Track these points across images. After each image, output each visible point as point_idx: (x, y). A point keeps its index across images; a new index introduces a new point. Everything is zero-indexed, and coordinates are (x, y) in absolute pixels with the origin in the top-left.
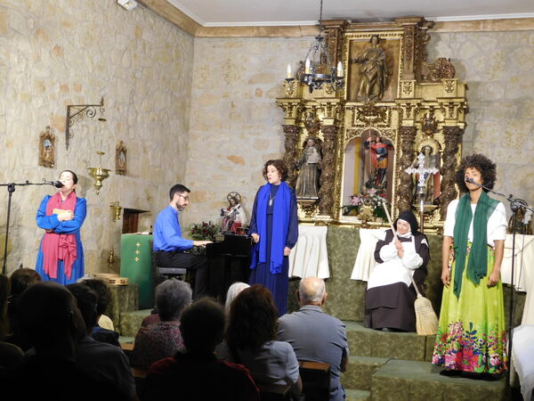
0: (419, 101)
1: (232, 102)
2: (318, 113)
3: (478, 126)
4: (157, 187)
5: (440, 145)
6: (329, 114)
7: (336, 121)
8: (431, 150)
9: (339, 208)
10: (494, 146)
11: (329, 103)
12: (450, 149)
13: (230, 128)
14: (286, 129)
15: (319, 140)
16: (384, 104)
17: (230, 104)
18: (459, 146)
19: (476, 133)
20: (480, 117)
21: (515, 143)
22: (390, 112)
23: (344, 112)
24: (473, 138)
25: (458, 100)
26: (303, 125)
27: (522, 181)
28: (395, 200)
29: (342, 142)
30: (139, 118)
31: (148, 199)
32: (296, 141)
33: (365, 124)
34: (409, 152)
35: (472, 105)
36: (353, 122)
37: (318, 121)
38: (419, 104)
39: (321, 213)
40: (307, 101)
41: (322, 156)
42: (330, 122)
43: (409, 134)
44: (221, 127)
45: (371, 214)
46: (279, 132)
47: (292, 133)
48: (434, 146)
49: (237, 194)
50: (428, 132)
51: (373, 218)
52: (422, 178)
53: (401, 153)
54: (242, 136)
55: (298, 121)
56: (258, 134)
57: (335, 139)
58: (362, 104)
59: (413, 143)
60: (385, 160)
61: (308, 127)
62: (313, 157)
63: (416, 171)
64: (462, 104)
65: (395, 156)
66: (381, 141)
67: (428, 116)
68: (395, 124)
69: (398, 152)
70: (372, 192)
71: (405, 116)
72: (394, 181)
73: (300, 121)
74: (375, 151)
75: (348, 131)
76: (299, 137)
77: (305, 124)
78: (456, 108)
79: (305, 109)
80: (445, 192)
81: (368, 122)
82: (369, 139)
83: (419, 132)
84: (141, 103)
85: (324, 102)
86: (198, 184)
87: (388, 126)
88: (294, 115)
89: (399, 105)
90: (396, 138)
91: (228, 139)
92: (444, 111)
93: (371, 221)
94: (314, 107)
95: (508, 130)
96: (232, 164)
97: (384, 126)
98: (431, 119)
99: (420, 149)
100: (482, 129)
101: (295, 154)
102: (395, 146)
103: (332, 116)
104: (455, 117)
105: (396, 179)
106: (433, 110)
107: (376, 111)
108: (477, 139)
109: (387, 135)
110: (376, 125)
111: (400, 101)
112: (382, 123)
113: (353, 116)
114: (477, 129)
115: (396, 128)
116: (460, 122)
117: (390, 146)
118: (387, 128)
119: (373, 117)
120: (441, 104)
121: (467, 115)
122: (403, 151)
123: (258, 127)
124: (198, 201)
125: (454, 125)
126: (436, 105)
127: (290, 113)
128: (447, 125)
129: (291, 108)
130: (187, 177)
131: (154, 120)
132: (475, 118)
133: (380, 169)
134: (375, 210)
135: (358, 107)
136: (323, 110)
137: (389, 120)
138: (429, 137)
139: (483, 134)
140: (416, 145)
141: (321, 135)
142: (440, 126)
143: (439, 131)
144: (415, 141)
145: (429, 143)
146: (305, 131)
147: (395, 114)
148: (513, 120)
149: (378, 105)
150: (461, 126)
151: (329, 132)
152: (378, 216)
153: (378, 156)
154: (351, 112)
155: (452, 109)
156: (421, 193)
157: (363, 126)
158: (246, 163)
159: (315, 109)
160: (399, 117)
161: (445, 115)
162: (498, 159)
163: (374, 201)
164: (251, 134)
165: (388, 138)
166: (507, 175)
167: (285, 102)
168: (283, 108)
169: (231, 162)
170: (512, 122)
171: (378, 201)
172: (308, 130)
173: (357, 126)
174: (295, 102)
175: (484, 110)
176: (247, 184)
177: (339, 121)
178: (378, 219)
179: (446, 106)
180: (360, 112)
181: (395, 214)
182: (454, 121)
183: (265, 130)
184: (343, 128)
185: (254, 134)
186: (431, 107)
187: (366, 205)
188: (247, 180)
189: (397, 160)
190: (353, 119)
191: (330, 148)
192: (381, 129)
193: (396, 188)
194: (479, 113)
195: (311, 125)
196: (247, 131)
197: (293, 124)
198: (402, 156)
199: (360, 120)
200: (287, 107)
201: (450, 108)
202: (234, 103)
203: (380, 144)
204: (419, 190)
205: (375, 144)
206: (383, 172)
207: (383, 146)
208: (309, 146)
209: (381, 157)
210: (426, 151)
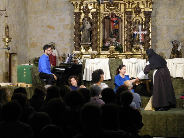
1: (47, 1)
2: (88, 6)
3: (157, 9)
4: (18, 42)
5: (142, 19)
6: (94, 7)
8: (139, 21)
9: (100, 48)
10: (164, 18)
11: (94, 2)
12: (147, 20)
13: (47, 12)
14: (75, 14)
16: (117, 2)
17: (46, 2)
18: (151, 19)
19: (156, 13)
20: (158, 6)
21: (173, 16)
22: (120, 5)
23: (100, 5)
24: (156, 15)
26: (82, 11)
27: (176, 32)
28: (124, 43)
29: (100, 18)
30: (11, 12)
31: (16, 48)
32: (79, 18)
33: (109, 10)
34: (130, 22)
36: (104, 10)
37: (89, 9)
38: (133, 2)
39: (93, 50)
41: (92, 25)
42: (95, 10)
43: (129, 14)
44: (43, 13)
45: (114, 50)
46: (70, 14)
47: (78, 15)
48: (140, 19)
49: (53, 43)
50: (137, 13)
51: (115, 51)
52: (140, 35)
53: (126, 23)
54: (53, 16)
55: (80, 10)
56: (60, 15)
57: (97, 18)
58: (107, 2)
59: (131, 18)
61: (84, 12)
64: (151, 1)
65: (123, 24)
67: (137, 7)
68: (122, 10)
69: (125, 22)
70: (114, 40)
71: (127, 7)
72: (123, 35)
75: (102, 13)
77: (83, 11)
78: (149, 3)
79: (83, 4)
80: (146, 39)
81: (111, 10)
83: (133, 13)
84: (11, 5)
85: (92, 1)
86: (33, 39)
87: (120, 11)
88: (78, 7)
89: (125, 2)
90: (123, 16)
91: (46, 18)
92: (144, 4)
93: (114, 52)
94: (86, 3)
95: (170, 11)
96: (49, 29)
97: (118, 11)
98: (139, 7)
99: (134, 21)
100: (159, 11)
102: (123, 20)
103: (96, 7)
104: (149, 7)
105: (124, 34)
106: (138, 3)
107: (114, 5)
108: (157, 15)
110: (114, 11)
112: (117, 10)
113: (104, 7)
114: (157, 11)
115: (123, 12)
116: (150, 9)
118: (119, 12)
119: (113, 7)
120: (143, 1)
121: (153, 5)
123: (60, 12)
124: (34, 47)
125: (148, 10)
126: (140, 2)
127: (77, 7)
128: (146, 10)
129: (77, 4)
130: (28, 36)
131: (16, 12)
132: (156, 6)
133: (116, 30)
134: (116, 48)
136: (91, 4)
137: (120, 8)
138: (137, 15)
139: (159, 13)
141: (90, 16)
142: (142, 10)
143: (141, 13)
145: (138, 18)
147: (122, 6)
148: (172, 7)
149: (115, 2)
150: (151, 10)
151: (94, 15)
152: (117, 51)
153: (115, 24)
154: (103, 5)
155: (147, 3)
157: (109, 11)
158: (55, 29)
159: (87, 4)
160: (124, 7)
161: (144, 6)
162: (166, 23)
163: (115, 44)
164: (57, 15)
165: (120, 16)
166: (170, 30)
167: (74, 2)
168: (73, 4)
169: (48, 28)
170: (171, 8)
171: (117, 44)
172: (84, 14)
173: (106, 11)
174: (78, 2)
175: (159, 2)
176: (57, 38)
177: (98, 9)
178: (117, 52)
179: (145, 2)
180: (107, 5)
181: (124, 49)
182: (148, 8)
183: (63, 13)
184: (100, 12)
185: (58, 15)
186: (138, 2)
187: (112, 46)
188: (57, 36)
189: (124, 26)
190: (104, 8)
191: (95, 22)
192: (117, 12)
193: (124, 38)
194: (157, 4)
195: (86, 11)
196: (55, 14)
197: (78, 11)
198: (127, 24)
199: (107, 8)
200: (75, 4)
201: (146, 3)
202: (48, 2)
203: (115, 18)
204: (140, 40)
205: (113, 18)
206: (117, 31)
207: (117, 19)
208: (85, 21)
209: (116, 24)
210: (137, 22)
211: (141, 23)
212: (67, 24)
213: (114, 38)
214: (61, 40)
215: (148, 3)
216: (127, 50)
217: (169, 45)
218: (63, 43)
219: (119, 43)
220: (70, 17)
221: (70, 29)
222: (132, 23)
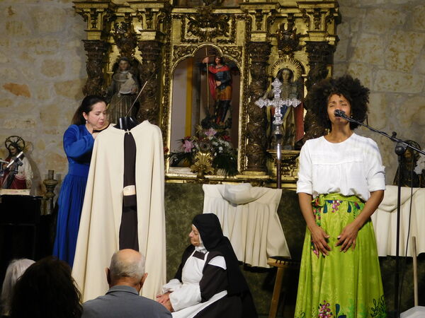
0: (273, 7)
1: (10, 8)
2: (134, 23)
3: (354, 41)
5: (302, 67)
6: (149, 25)
7: (158, 34)
8: (291, 73)
10: (375, 68)
11: (149, 10)
12: (316, 73)
13: (8, 43)
14: (88, 45)
15: (136, 61)
16: (225, 11)
17: (7, 10)
18: (329, 68)
19: (351, 51)
20: (356, 29)
21: (404, 64)
22: (234, 23)
23: (170, 23)
24: (348, 58)
25: (327, 6)
27: (413, 116)
28: (243, 143)
29: (168, 63)
32: (104, 61)
33: (199, 38)
34: (260, 78)
35: (346, 12)
36: (183, 36)
37: (134, 34)
38: (274, 12)
40: (117, 6)
41: (140, 83)
42: (151, 36)
43: (260, 53)
45: (209, 165)
46: (78, 51)
48: (294, 68)
49: (20, 139)
50: (287, 50)
51: (212, 170)
52: (278, 112)
53: (250, 79)
54: (25, 56)
55: (105, 34)
56: (48, 52)
57: (157, 60)
58: (194, 11)
59: (265, 64)
60: (227, 89)
61: (119, 43)
62: (128, 84)
63: (270, 103)
64: (332, 10)
65: (242, 83)
66: (222, 62)
67: (286, 28)
68: (240, 39)
69: (246, 77)
70: (211, 133)
71: (254, 28)
72: (240, 118)
73: (109, 35)
74: (214, 77)
75: (176, 48)
76: (107, 57)
77: (115, 38)
78: (323, 17)
79: (114, 18)
81: (203, 36)
82: (206, 60)
83: (274, 50)
85: (142, 7)
87: (232, 41)
88: (99, 26)
89: (246, 12)
90: (243, 58)
91: (5, 60)
92: (307, 20)
93: (210, 173)
94: (127, 14)
95: (394, 46)
96: (11, 96)
97: (226, 42)
98: (290, 31)
99: (276, 73)
100: (359, 46)
101: (102, 81)
102: (242, 69)
103: (154, 27)
104: (322, 29)
105: (244, 114)
106: (292, 19)
107: (215, 21)
108: (354, 58)
109: (230, 53)
110: (214, 40)
111: (247, 7)
112: (223, 38)
113: (183, 27)
114: (353, 45)
115: (242, 44)
116: (330, 36)
117: (235, 70)
118: (230, 45)
119: (210, 30)
120: (304, 11)
121: (339, 26)
122: (253, 76)
123: (48, 42)
125: (321, 40)
126: (297, 12)
127: (94, 24)
128: (313, 39)
129: (95, 16)
132: (350, 31)
133: (222, 102)
134: (215, 159)
135: (190, 14)
136: (140, 19)
138: (287, 57)
139: (360, 52)
140: (270, 68)
141: (138, 55)
142: (303, 41)
143: (301, 48)
144: (270, 61)
145: (288, 64)
146: (115, 48)
147: (241, 25)
148: (401, 32)
149: (217, 11)
150: (332, 40)
151: (149, 50)
152: (219, 168)
153: (219, 83)
154: (179, 22)
155: (318, 17)
156: (277, 133)
157: (197, 41)
158: (32, 94)
159: (129, 18)
160: (247, 29)
161: (309, 26)
162: (381, 85)
163: (214, 146)
164: (38, 53)
165: (232, 59)
166: (393, 108)
167: (87, 8)
168: (83, 16)
169: (9, 93)
170: (398, 36)
171: (220, 146)
172: (119, 47)
173: (189, 41)
174: (101, 7)
175: (361, 19)
176: (34, 124)
177: (164, 35)
178: (219, 171)
179: (310, 13)
180: (192, 22)
181: (242, 164)
182: (321, 34)
183: (57, 47)
184: (169, 44)
185: (42, 52)
186: (290, 14)
187: (203, 152)
188: (34, 117)
189: (245, 89)
190: (183, 31)
191: (151, 73)
192: (222, 46)
193: (243, 127)
194: (355, 23)
195: (124, 39)
196: (33, 49)
197: (99, 38)
198: (251, 83)
199: (194, 33)
200: (89, 15)
201: (315, 16)
202: (12, 9)
203: (220, 66)
204: (275, 129)
205: (214, 67)
206: (225, 106)
207: (226, 69)
208: (121, 70)
209: (222, 84)
210: (284, 76)
211: (297, 82)
212: (68, 82)
213: (212, 129)
214: (46, 132)
215: (320, 16)
216: (250, 168)
217: (388, 157)
218: (54, 142)
219: (227, 144)
220: (79, 58)
221: (76, 97)
222: (270, 79)
